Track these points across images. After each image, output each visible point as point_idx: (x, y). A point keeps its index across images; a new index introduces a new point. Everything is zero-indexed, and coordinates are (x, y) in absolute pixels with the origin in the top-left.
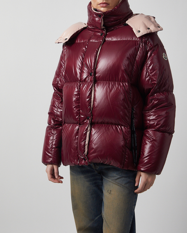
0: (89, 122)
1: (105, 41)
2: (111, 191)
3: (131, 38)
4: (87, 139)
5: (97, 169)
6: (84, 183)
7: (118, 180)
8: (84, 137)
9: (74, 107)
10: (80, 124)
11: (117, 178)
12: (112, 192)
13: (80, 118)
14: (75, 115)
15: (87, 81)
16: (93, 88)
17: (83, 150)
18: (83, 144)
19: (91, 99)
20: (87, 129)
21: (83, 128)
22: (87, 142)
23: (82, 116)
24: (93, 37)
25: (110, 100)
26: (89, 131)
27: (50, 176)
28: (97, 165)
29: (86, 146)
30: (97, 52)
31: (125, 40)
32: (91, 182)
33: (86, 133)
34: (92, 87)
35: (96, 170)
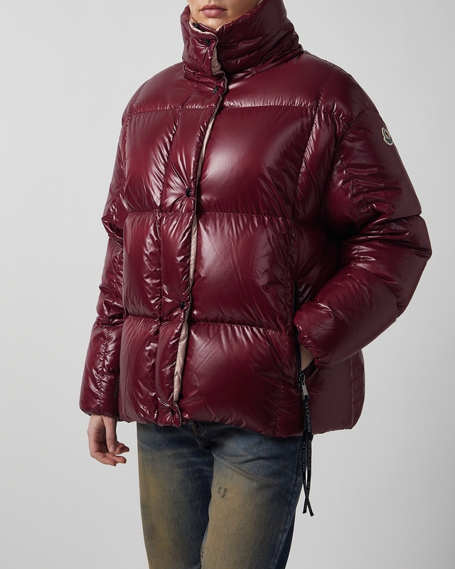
0: (184, 317)
1: (222, 107)
2: (226, 491)
3: (290, 100)
4: (178, 361)
5: (203, 435)
6: (173, 469)
7: (247, 465)
8: (172, 354)
9: (145, 276)
10: (161, 320)
11: (244, 459)
12: (228, 495)
13: (162, 305)
14: (149, 296)
15: (178, 211)
16: (194, 228)
17: (168, 388)
18: (168, 372)
19: (189, 256)
20: (178, 335)
21: (168, 331)
22: (178, 369)
23: (169, 300)
24: (194, 96)
25: (238, 261)
26: (183, 340)
27: (94, 447)
28: (203, 426)
29: (176, 379)
30: (203, 135)
31: (275, 106)
32: (190, 469)
33: (177, 343)
34: (190, 227)
35: (201, 439)
